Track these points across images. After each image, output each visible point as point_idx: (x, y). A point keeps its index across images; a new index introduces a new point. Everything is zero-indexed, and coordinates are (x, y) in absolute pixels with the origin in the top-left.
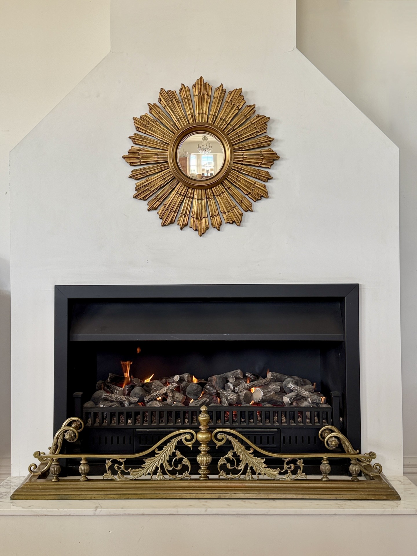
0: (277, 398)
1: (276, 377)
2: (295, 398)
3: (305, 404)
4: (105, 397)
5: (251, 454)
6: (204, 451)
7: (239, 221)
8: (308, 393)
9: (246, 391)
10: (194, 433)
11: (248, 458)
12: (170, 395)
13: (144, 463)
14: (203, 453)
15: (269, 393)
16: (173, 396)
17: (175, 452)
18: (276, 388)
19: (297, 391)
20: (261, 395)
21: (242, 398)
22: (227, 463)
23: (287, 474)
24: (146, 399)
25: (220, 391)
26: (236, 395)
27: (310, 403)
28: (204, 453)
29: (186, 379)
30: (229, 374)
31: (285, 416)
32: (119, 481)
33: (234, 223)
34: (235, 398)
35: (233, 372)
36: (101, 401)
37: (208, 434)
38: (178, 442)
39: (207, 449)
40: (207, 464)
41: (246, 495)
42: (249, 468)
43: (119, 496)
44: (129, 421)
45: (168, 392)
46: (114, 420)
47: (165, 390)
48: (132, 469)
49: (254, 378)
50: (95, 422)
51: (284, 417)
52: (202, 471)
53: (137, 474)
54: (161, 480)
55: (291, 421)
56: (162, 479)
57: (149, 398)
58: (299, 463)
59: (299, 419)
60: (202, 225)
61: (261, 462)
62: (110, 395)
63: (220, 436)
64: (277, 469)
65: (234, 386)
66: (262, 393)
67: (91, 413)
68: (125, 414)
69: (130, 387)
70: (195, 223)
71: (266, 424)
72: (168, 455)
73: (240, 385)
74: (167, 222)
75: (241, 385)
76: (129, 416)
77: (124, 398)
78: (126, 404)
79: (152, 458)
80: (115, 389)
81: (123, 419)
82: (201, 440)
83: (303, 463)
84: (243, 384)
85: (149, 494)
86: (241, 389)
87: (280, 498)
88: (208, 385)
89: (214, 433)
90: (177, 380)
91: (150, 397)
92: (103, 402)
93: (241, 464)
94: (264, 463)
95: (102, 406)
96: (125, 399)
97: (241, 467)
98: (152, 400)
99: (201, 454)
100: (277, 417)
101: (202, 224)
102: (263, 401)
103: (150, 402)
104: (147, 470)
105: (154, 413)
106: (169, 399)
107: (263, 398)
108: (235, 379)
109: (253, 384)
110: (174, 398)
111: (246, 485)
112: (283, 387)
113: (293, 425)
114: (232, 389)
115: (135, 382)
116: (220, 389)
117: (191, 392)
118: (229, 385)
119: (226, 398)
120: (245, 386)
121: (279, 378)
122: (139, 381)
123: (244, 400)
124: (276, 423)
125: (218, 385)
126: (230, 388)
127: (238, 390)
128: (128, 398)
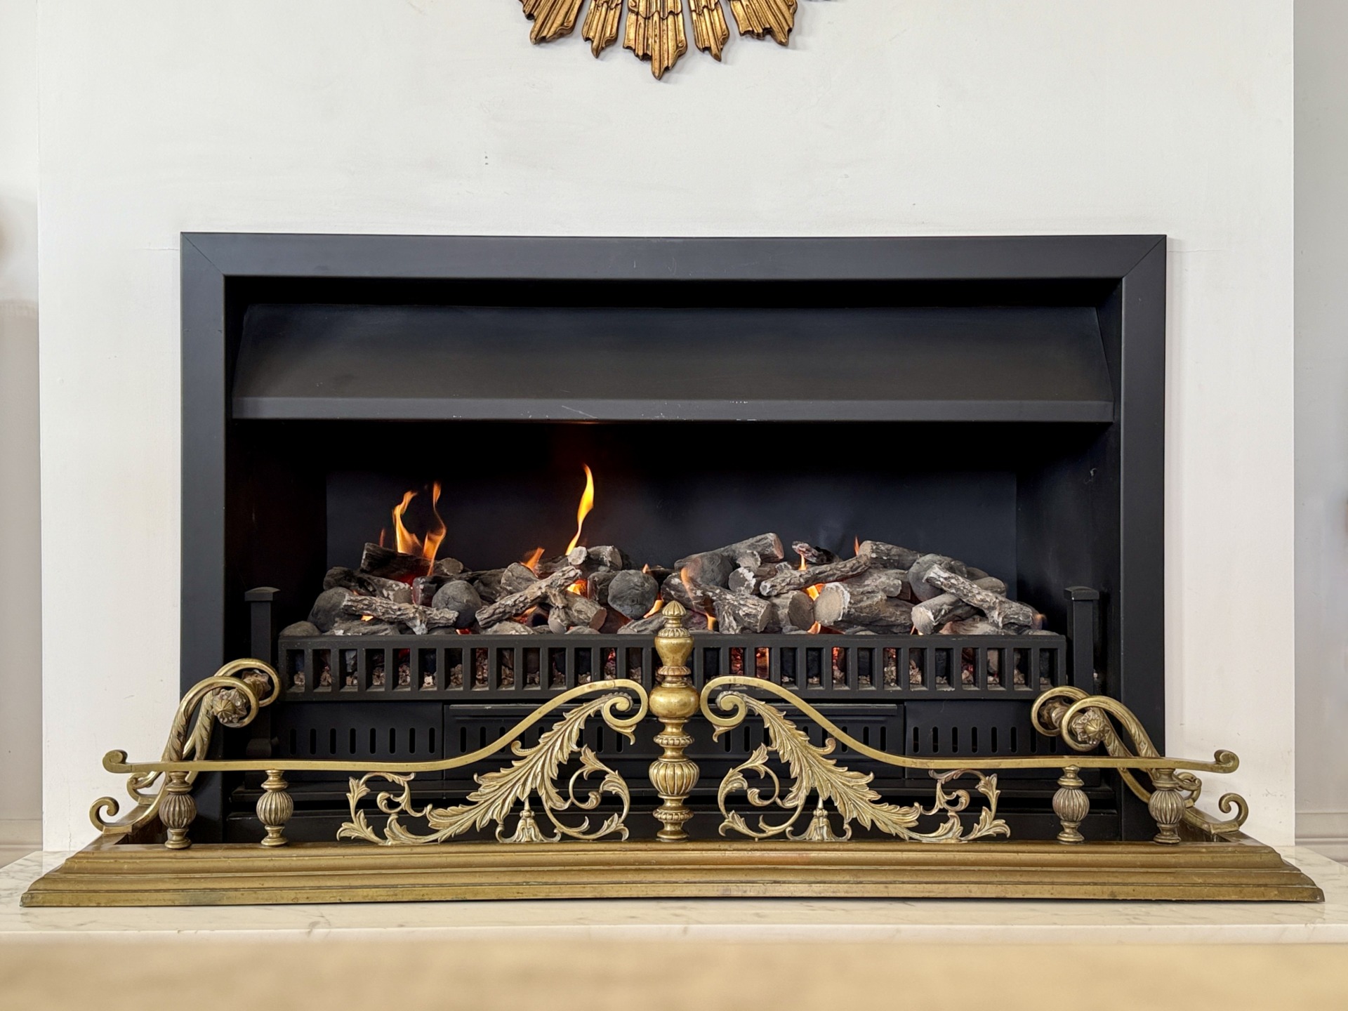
0: (893, 614)
1: (888, 555)
2: (950, 611)
3: (982, 628)
4: (351, 606)
5: (827, 757)
6: (676, 748)
7: (787, 28)
8: (991, 594)
9: (795, 593)
10: (641, 690)
11: (816, 769)
12: (559, 602)
13: (476, 787)
14: (669, 753)
15: (868, 598)
16: (567, 608)
17: (579, 753)
18: (889, 585)
19: (958, 589)
20: (844, 604)
21: (783, 612)
22: (750, 787)
23: (945, 823)
24: (481, 617)
25: (713, 593)
26: (764, 603)
27: (997, 626)
28: (674, 754)
29: (607, 559)
30: (741, 547)
31: (922, 668)
32: (391, 847)
33: (768, 37)
34: (763, 611)
35: (751, 540)
36: (337, 619)
37: (688, 692)
38: (589, 718)
39: (685, 740)
40: (683, 788)
41: (813, 885)
42: (820, 805)
43: (391, 891)
44: (429, 679)
45: (551, 593)
46: (379, 677)
47: (540, 588)
48: (435, 807)
49: (817, 557)
50: (317, 682)
51: (917, 670)
52: (666, 814)
53: (451, 825)
54: (530, 842)
55: (938, 682)
56: (534, 839)
57: (491, 611)
58: (984, 787)
59: (964, 676)
60: (665, 41)
61: (862, 785)
62: (365, 599)
63: (725, 701)
64: (911, 805)
65: (760, 578)
66: (847, 596)
67: (305, 652)
68: (414, 658)
69: (431, 583)
70: (641, 31)
71: (860, 689)
72: (555, 762)
73: (775, 575)
74: (549, 25)
75: (779, 575)
76: (426, 666)
77: (410, 610)
78: (419, 629)
79: (503, 771)
80: (383, 586)
81: (408, 675)
82: (665, 712)
83: (997, 789)
84: (786, 571)
85: (490, 884)
86: (779, 587)
87: (926, 895)
88: (675, 577)
89: (705, 692)
90: (580, 562)
91: (495, 610)
92: (343, 623)
93: (794, 789)
94: (870, 785)
95: (340, 633)
96: (414, 613)
97: (796, 799)
98: (500, 620)
99: (665, 758)
100: (894, 668)
101: (665, 37)
102: (849, 620)
103: (495, 627)
104: (486, 812)
105: (506, 654)
106: (555, 616)
107: (849, 611)
108: (759, 559)
109: (817, 572)
110: (570, 612)
111: (814, 854)
112: (911, 582)
113: (947, 691)
114: (753, 587)
115: (445, 571)
116: (716, 587)
117: (624, 594)
118: (741, 574)
119: (734, 612)
120: (793, 576)
121: (897, 558)
122: (459, 566)
123: (791, 620)
124: (894, 686)
125: (708, 576)
126: (746, 583)
127: (771, 587)
128: (425, 612)
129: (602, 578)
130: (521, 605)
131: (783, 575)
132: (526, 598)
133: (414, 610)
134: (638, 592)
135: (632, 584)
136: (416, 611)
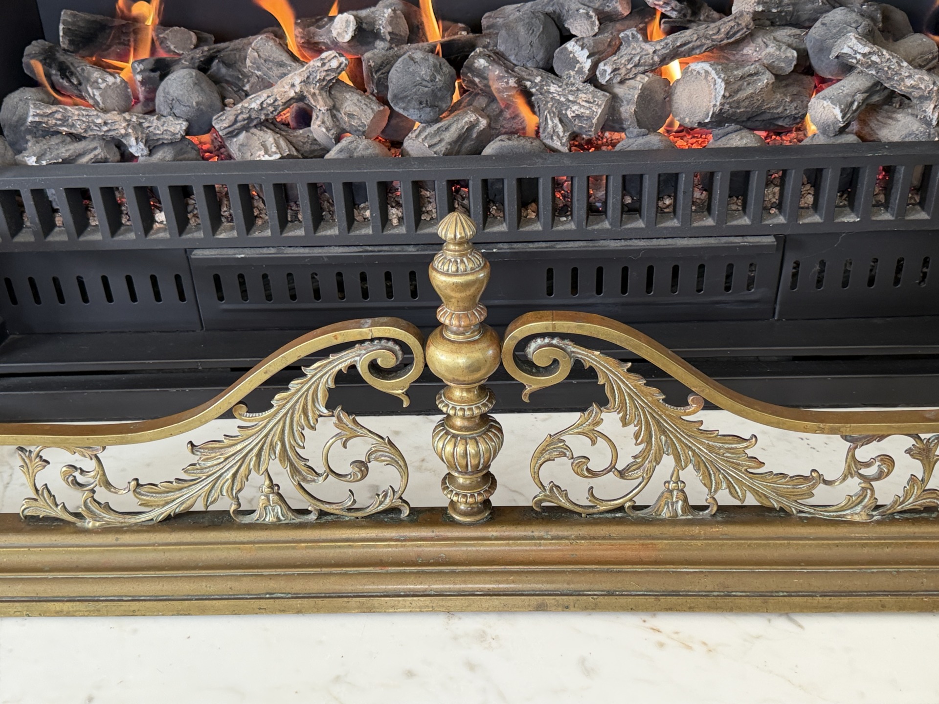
0: (780, 102)
2: (864, 100)
3: (902, 128)
4: (40, 123)
6: (466, 418)
9: (645, 78)
10: (411, 340)
12: (320, 106)
14: (458, 422)
15: (748, 84)
16: (333, 110)
18: (779, 59)
19: (879, 70)
20: (715, 96)
21: (627, 110)
24: (221, 124)
25: (532, 81)
26: (602, 98)
28: (466, 423)
29: (385, 29)
32: (92, 531)
34: (600, 111)
36: (28, 137)
37: (484, 344)
40: (481, 465)
44: (159, 217)
45: (310, 91)
47: (293, 85)
49: (679, 12)
56: (282, 518)
57: (232, 118)
61: (738, 452)
63: (539, 352)
65: (596, 57)
66: (721, 86)
69: (153, 71)
71: (728, 221)
72: (297, 428)
73: (619, 48)
75: (624, 50)
77: (121, 123)
78: (137, 149)
80: (88, 79)
82: (451, 377)
84: (634, 44)
86: (623, 71)
88: (480, 55)
89: (509, 343)
90: (348, 37)
91: (237, 116)
92: (37, 142)
95: (33, 160)
96: (127, 127)
98: (246, 128)
100: (777, 189)
102: (720, 119)
103: (242, 137)
104: (213, 487)
105: (256, 183)
106: (318, 122)
107: (721, 110)
108: (597, 23)
109: (678, 44)
110: (339, 116)
112: (810, 52)
113: (848, 222)
114: (587, 72)
115: (172, 47)
116: (535, 72)
117: (408, 93)
118: (571, 52)
119: (560, 112)
120: (644, 53)
121: (791, 9)
122: (190, 38)
123: (638, 121)
124: (775, 215)
125: (525, 53)
126: (578, 66)
127: (611, 73)
128: (140, 124)
129: (379, 62)
130: (271, 109)
131: (629, 50)
132: (276, 100)
133: (124, 124)
134: (427, 89)
135: (418, 78)
136: (128, 125)
